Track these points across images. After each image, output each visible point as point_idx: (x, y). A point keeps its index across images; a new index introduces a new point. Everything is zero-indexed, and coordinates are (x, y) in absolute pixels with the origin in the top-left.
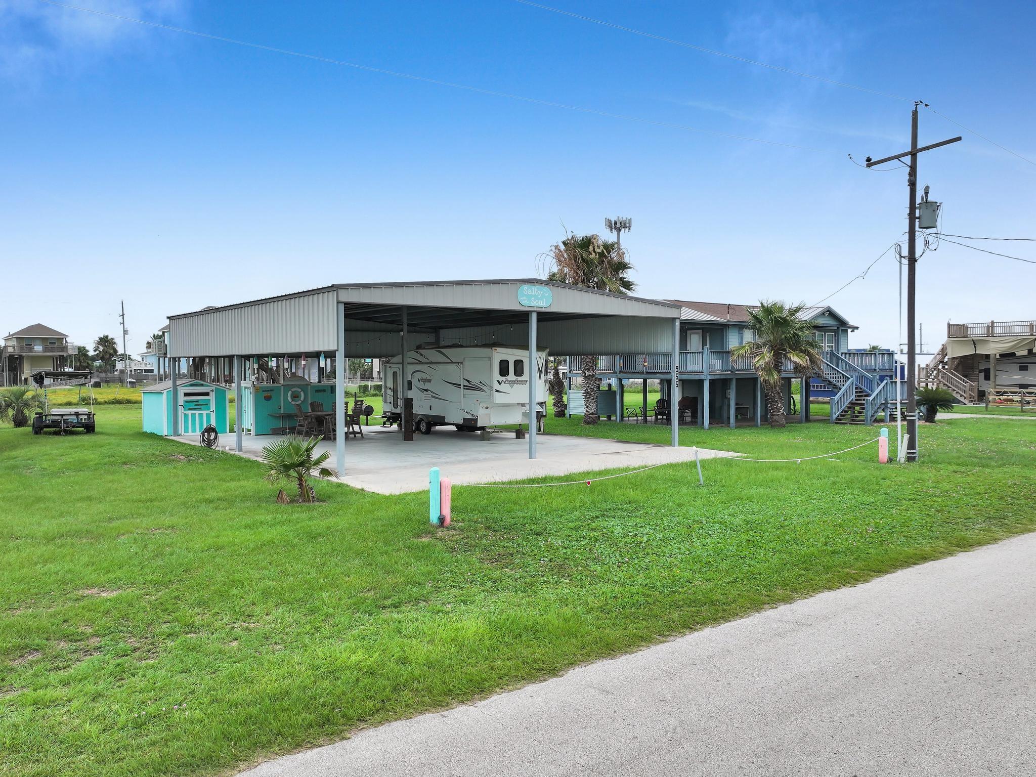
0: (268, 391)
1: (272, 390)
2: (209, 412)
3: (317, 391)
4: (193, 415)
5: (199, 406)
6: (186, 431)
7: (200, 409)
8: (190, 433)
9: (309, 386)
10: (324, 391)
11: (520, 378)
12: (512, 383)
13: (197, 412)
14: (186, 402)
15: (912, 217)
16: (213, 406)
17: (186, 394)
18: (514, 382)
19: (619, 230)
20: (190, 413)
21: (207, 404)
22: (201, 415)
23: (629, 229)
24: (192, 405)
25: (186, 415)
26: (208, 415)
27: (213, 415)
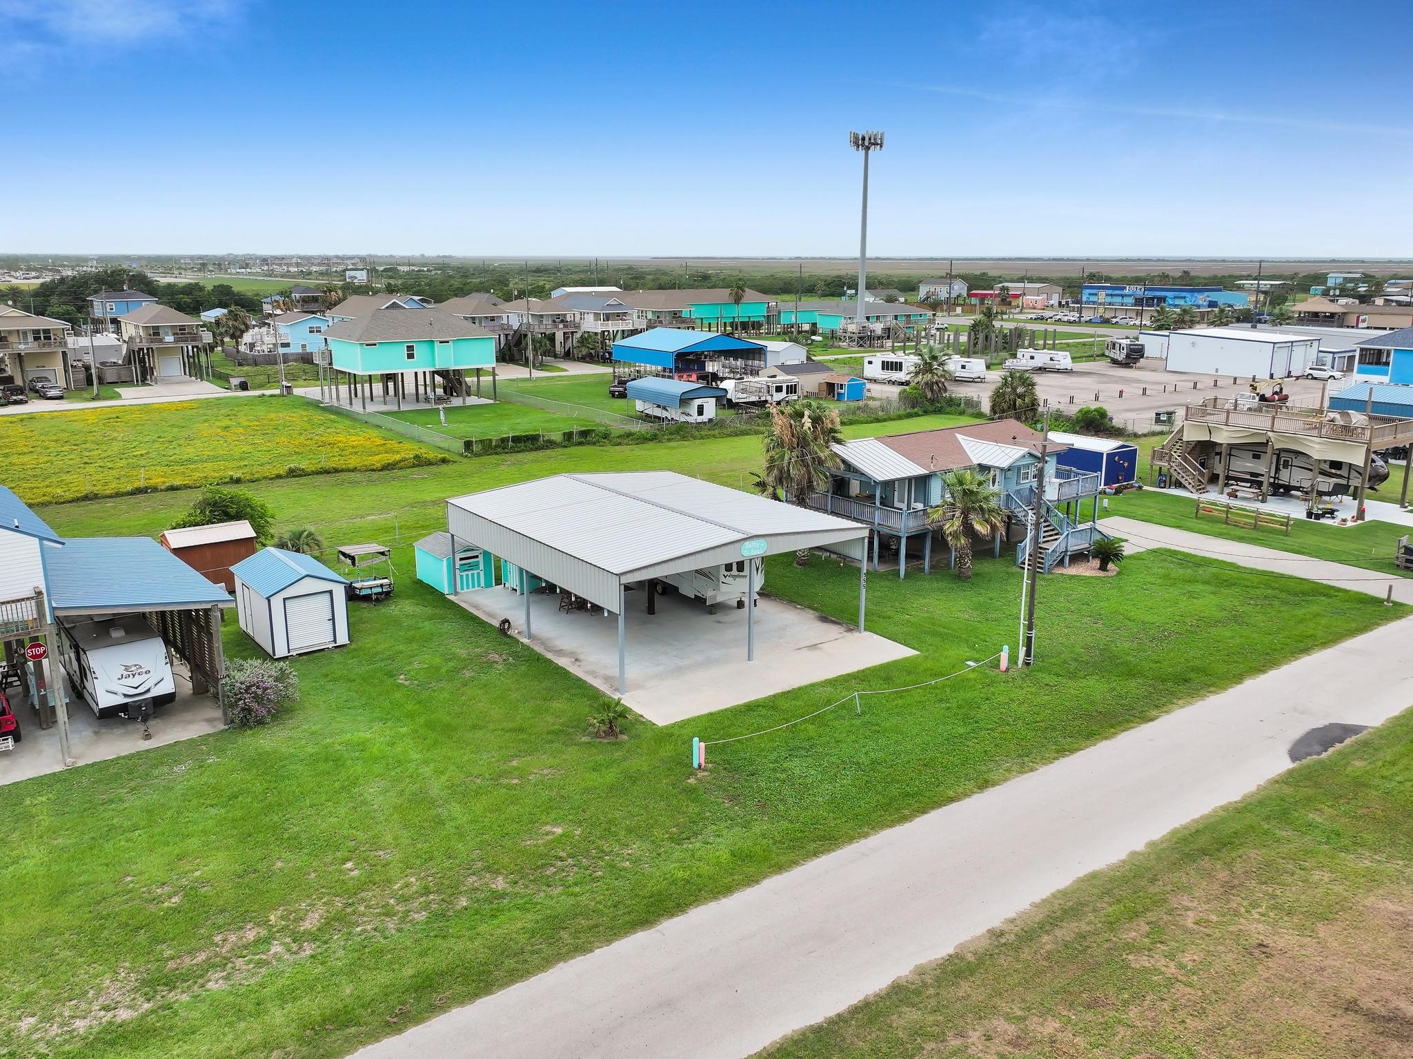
2: (479, 571)
4: (467, 575)
5: (471, 567)
6: (462, 589)
8: (465, 590)
11: (741, 574)
12: (734, 577)
13: (470, 573)
14: (461, 565)
16: (482, 567)
17: (461, 559)
18: (736, 576)
19: (868, 148)
20: (464, 574)
21: (477, 565)
22: (473, 574)
23: (881, 147)
24: (466, 567)
25: (462, 576)
26: (478, 574)
27: (482, 574)
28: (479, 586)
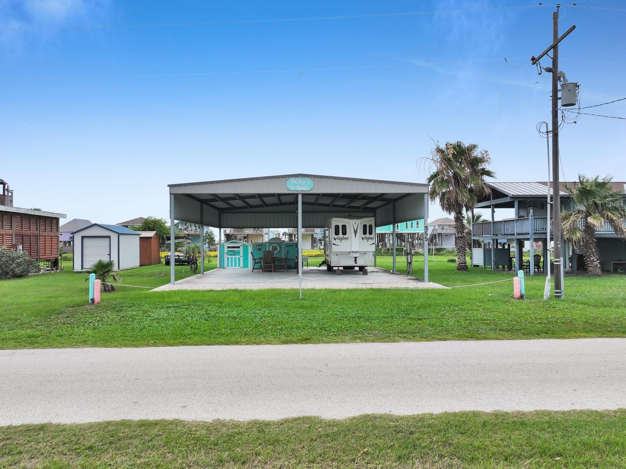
0: (259, 245)
1: (261, 245)
2: (239, 256)
3: (288, 246)
4: (232, 258)
5: (234, 253)
6: (228, 266)
7: (235, 255)
8: (230, 267)
9: (283, 244)
10: (292, 246)
11: (345, 236)
12: (341, 239)
13: (234, 257)
14: (228, 251)
15: (555, 99)
16: (241, 254)
17: (228, 247)
20: (230, 257)
21: (239, 253)
22: (235, 258)
24: (231, 253)
25: (228, 258)
26: (239, 258)
27: (242, 259)
28: (239, 266)
